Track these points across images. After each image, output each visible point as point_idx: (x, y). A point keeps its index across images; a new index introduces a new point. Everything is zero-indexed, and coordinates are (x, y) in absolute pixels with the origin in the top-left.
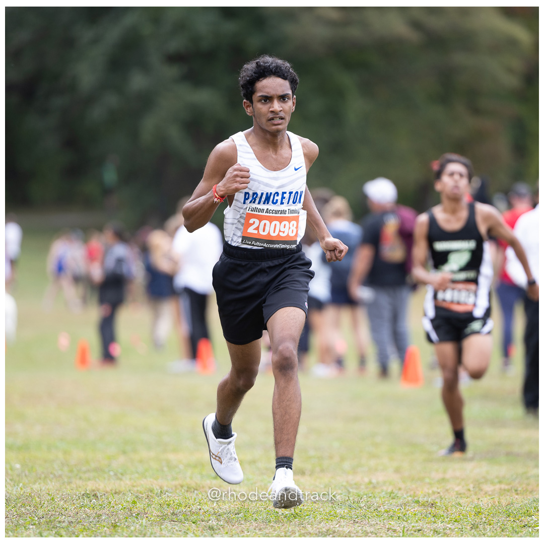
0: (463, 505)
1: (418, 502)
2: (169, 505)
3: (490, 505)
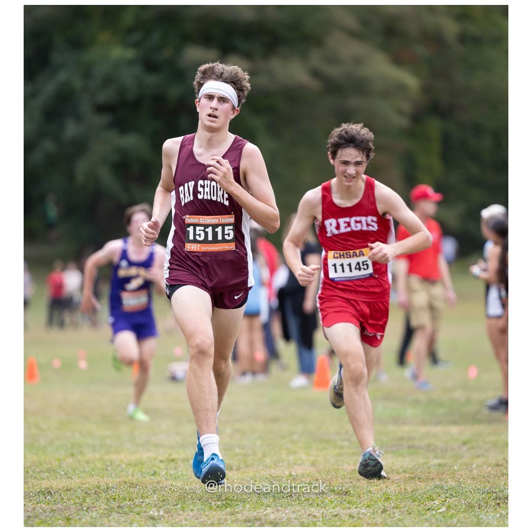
0: (373, 492)
1: (333, 491)
2: (114, 499)
3: (397, 492)
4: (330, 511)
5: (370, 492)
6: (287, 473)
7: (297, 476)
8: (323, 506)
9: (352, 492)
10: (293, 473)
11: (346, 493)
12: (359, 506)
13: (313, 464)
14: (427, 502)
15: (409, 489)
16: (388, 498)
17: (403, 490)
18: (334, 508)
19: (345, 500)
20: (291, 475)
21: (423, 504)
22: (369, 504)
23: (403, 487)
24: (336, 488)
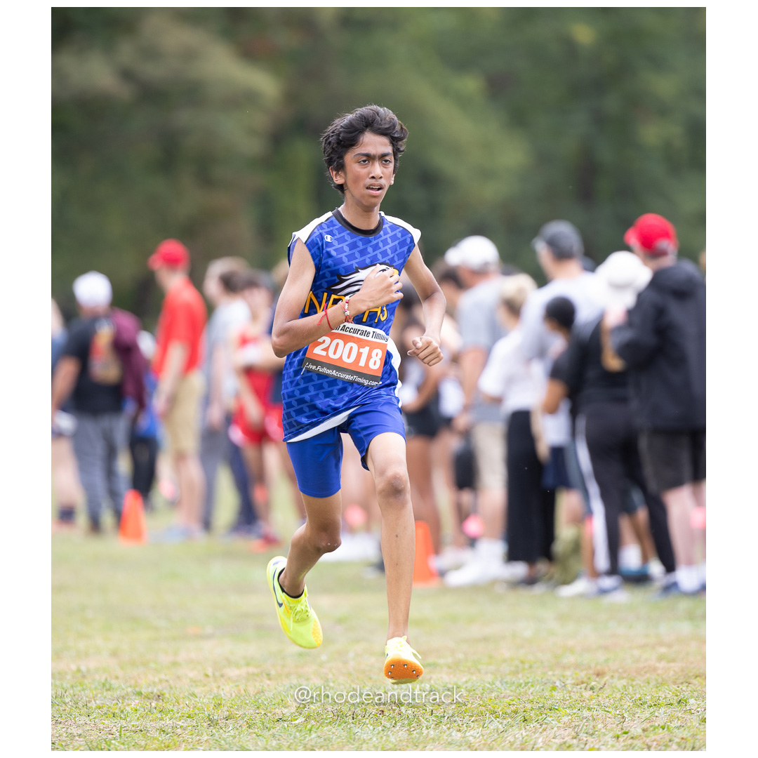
0: (198, 696)
1: (140, 694)
3: (234, 695)
4: (132, 723)
5: (193, 695)
6: (74, 667)
7: (88, 671)
8: (122, 716)
9: (167, 696)
10: (83, 668)
11: (159, 696)
12: (177, 715)
13: (114, 654)
14: (277, 710)
15: (252, 690)
16: (219, 704)
17: (243, 692)
18: (138, 719)
19: (155, 708)
20: (79, 670)
21: (271, 712)
22: (191, 712)
23: (242, 687)
24: (143, 691)
